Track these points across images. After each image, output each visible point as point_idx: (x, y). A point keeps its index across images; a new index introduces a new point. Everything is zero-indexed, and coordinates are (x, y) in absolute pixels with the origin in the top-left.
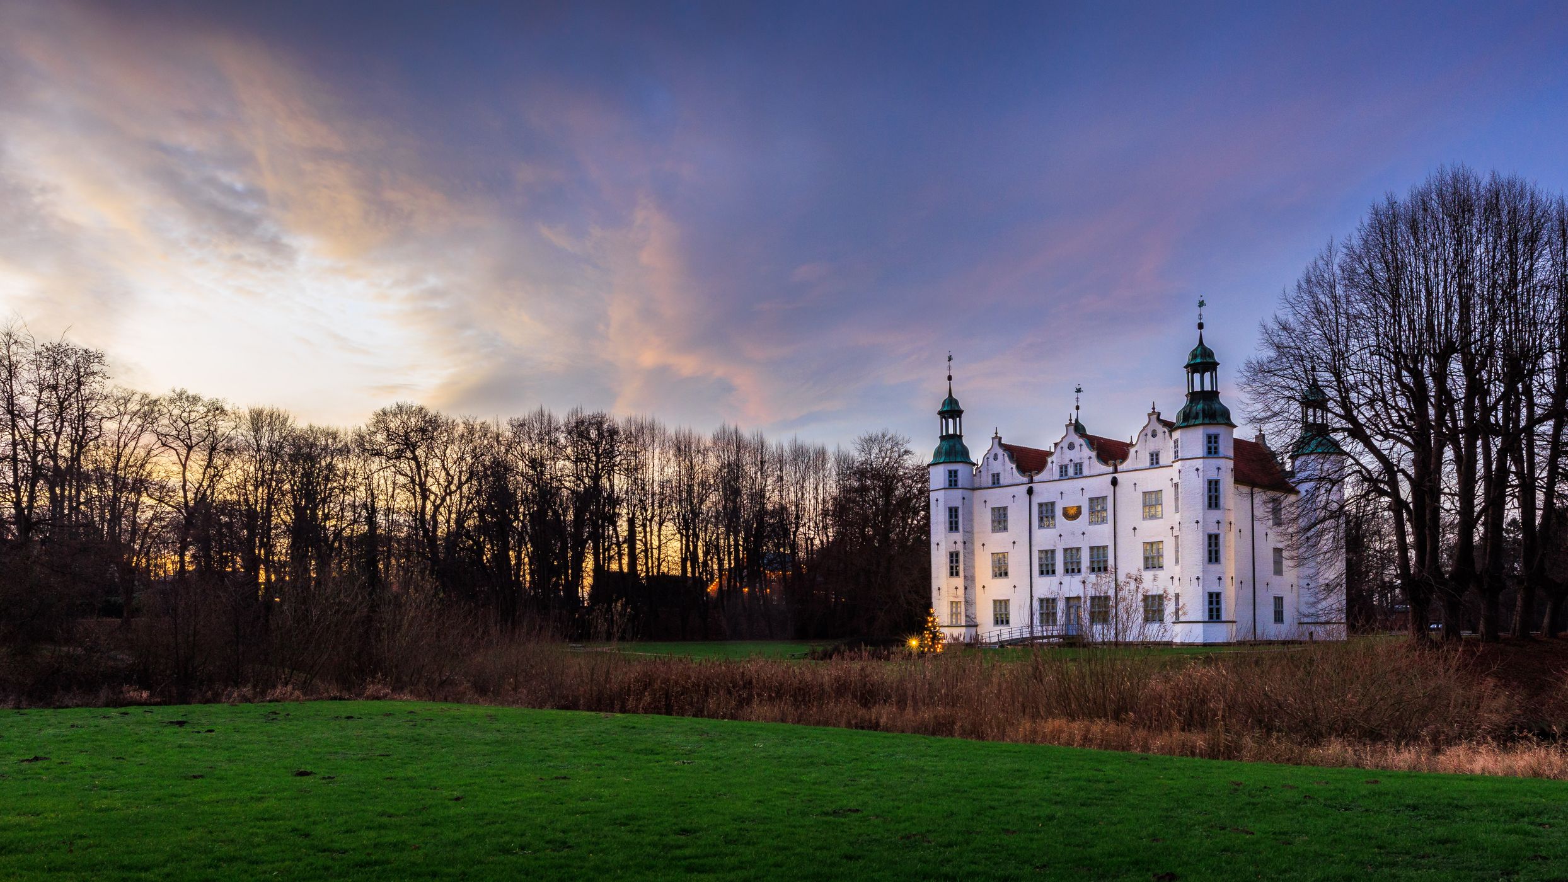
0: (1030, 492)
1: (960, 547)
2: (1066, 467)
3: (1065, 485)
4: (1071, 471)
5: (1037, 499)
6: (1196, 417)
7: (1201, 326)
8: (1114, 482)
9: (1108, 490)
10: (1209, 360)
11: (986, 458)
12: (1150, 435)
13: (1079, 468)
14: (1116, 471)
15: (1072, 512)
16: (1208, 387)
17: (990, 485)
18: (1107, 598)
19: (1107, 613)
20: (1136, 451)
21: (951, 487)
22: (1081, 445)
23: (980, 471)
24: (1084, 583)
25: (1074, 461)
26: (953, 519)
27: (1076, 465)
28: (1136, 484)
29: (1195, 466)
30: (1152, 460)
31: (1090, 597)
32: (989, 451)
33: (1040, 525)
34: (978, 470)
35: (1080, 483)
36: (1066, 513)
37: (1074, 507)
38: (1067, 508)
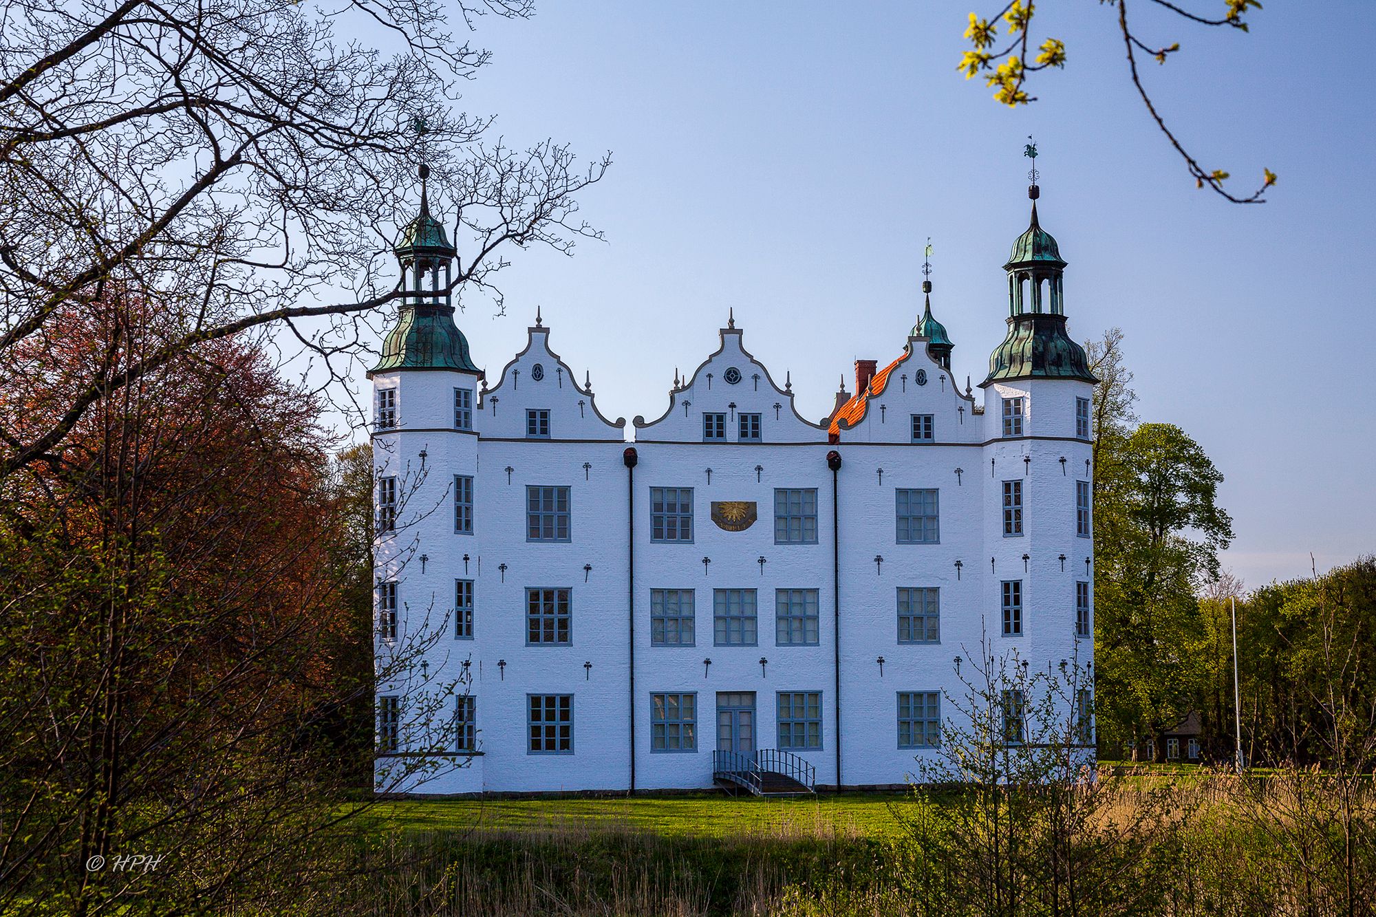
0: (630, 460)
1: (475, 570)
2: (721, 417)
3: (714, 456)
4: (732, 430)
5: (646, 479)
7: (1034, 193)
8: (835, 463)
9: (820, 478)
10: (1048, 257)
11: (511, 369)
12: (912, 378)
13: (751, 423)
14: (836, 441)
15: (734, 514)
16: (1046, 309)
17: (523, 433)
18: (816, 695)
19: (817, 724)
20: (883, 408)
21: (458, 428)
22: (756, 377)
23: (494, 400)
24: (763, 662)
25: (741, 409)
26: (463, 503)
27: (743, 418)
28: (880, 471)
29: (1058, 453)
30: (917, 427)
31: (777, 692)
32: (518, 355)
33: (657, 534)
34: (488, 397)
35: (753, 456)
36: (720, 514)
37: (739, 503)
38: (722, 503)
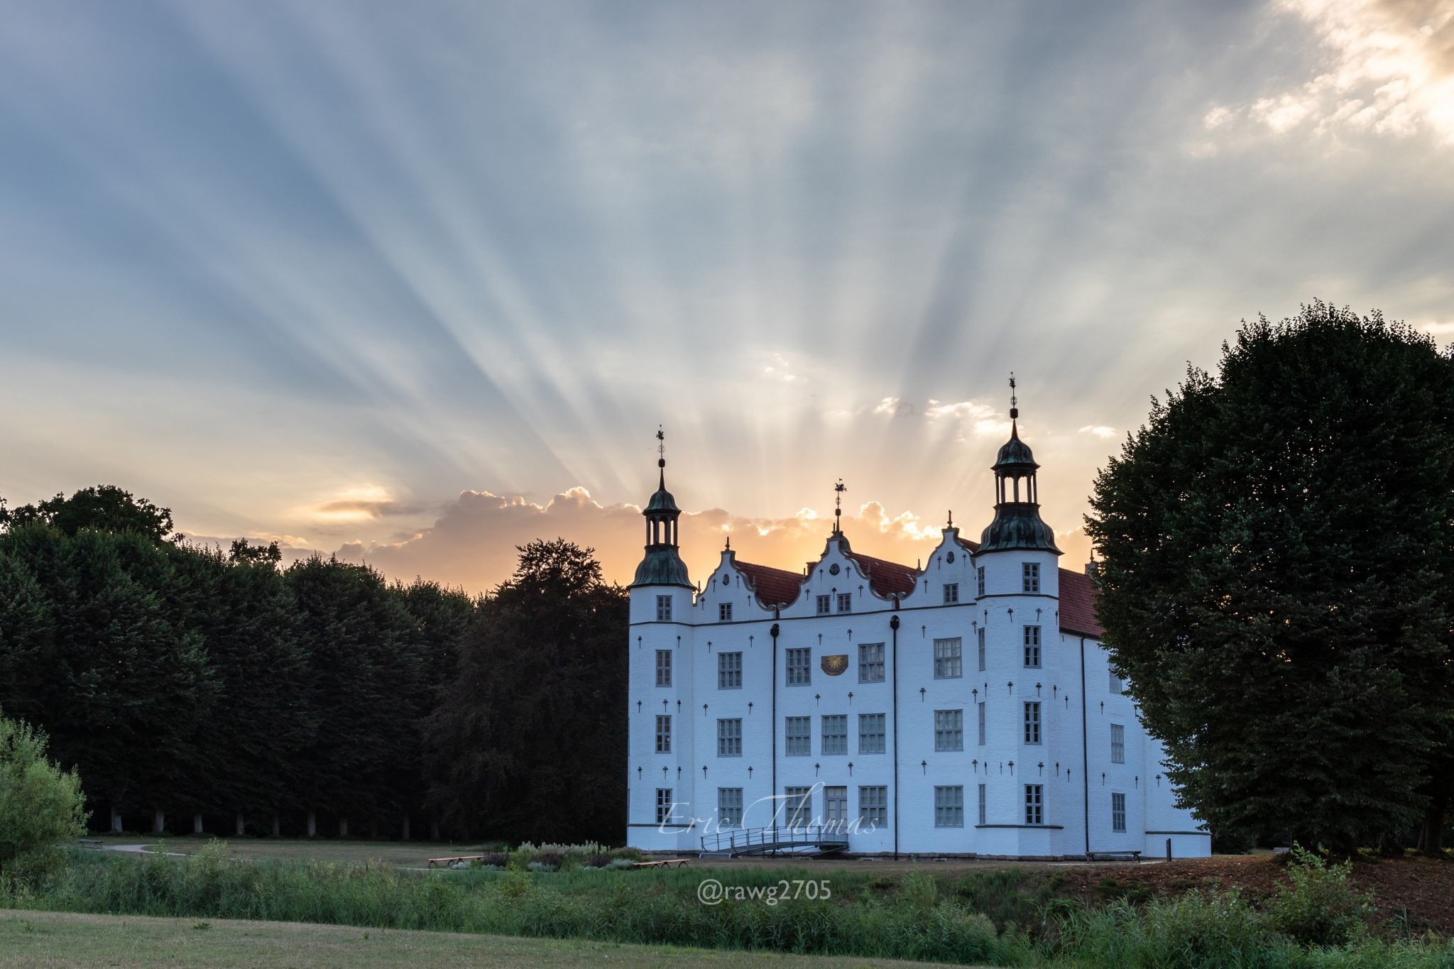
0: (775, 632)
1: (671, 710)
2: (827, 598)
3: (823, 625)
4: (834, 606)
5: (785, 642)
6: (1009, 538)
7: (1014, 414)
8: (895, 624)
9: (886, 636)
10: (1024, 460)
11: (712, 580)
12: (945, 557)
13: (845, 600)
14: (897, 609)
15: (835, 663)
16: (1023, 498)
17: (717, 620)
18: (882, 789)
19: (883, 809)
20: (926, 582)
21: (660, 621)
22: (848, 569)
23: (703, 600)
24: (851, 765)
25: (839, 591)
26: (664, 668)
27: (841, 597)
28: (924, 627)
29: (1007, 606)
30: (947, 594)
31: (859, 787)
32: (716, 570)
33: (790, 681)
34: (700, 598)
35: (846, 623)
36: (827, 666)
37: (837, 656)
38: (827, 657)
